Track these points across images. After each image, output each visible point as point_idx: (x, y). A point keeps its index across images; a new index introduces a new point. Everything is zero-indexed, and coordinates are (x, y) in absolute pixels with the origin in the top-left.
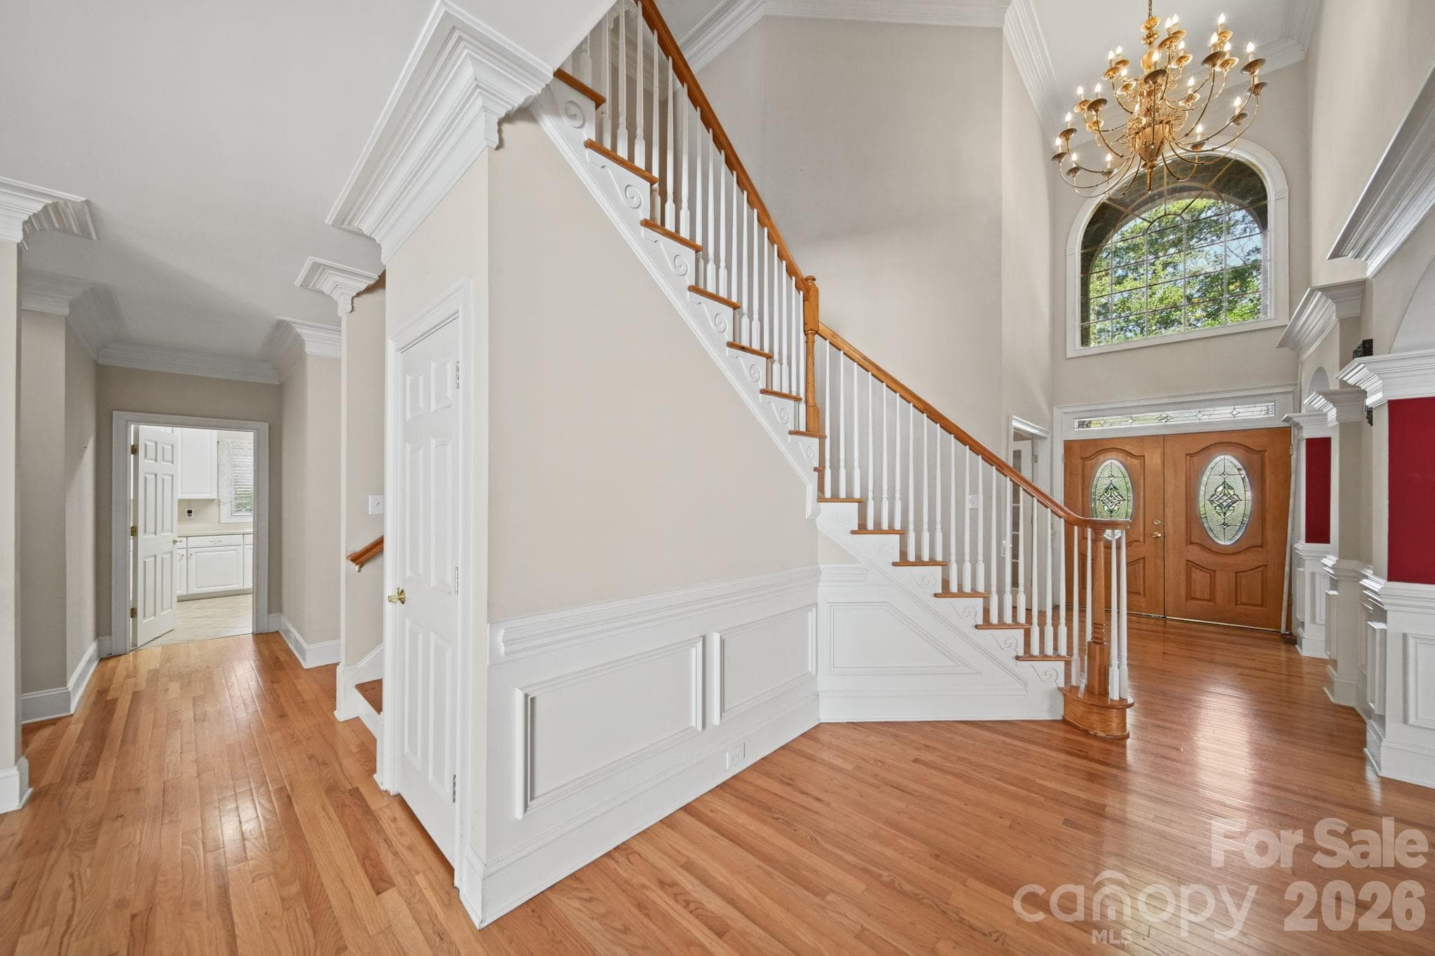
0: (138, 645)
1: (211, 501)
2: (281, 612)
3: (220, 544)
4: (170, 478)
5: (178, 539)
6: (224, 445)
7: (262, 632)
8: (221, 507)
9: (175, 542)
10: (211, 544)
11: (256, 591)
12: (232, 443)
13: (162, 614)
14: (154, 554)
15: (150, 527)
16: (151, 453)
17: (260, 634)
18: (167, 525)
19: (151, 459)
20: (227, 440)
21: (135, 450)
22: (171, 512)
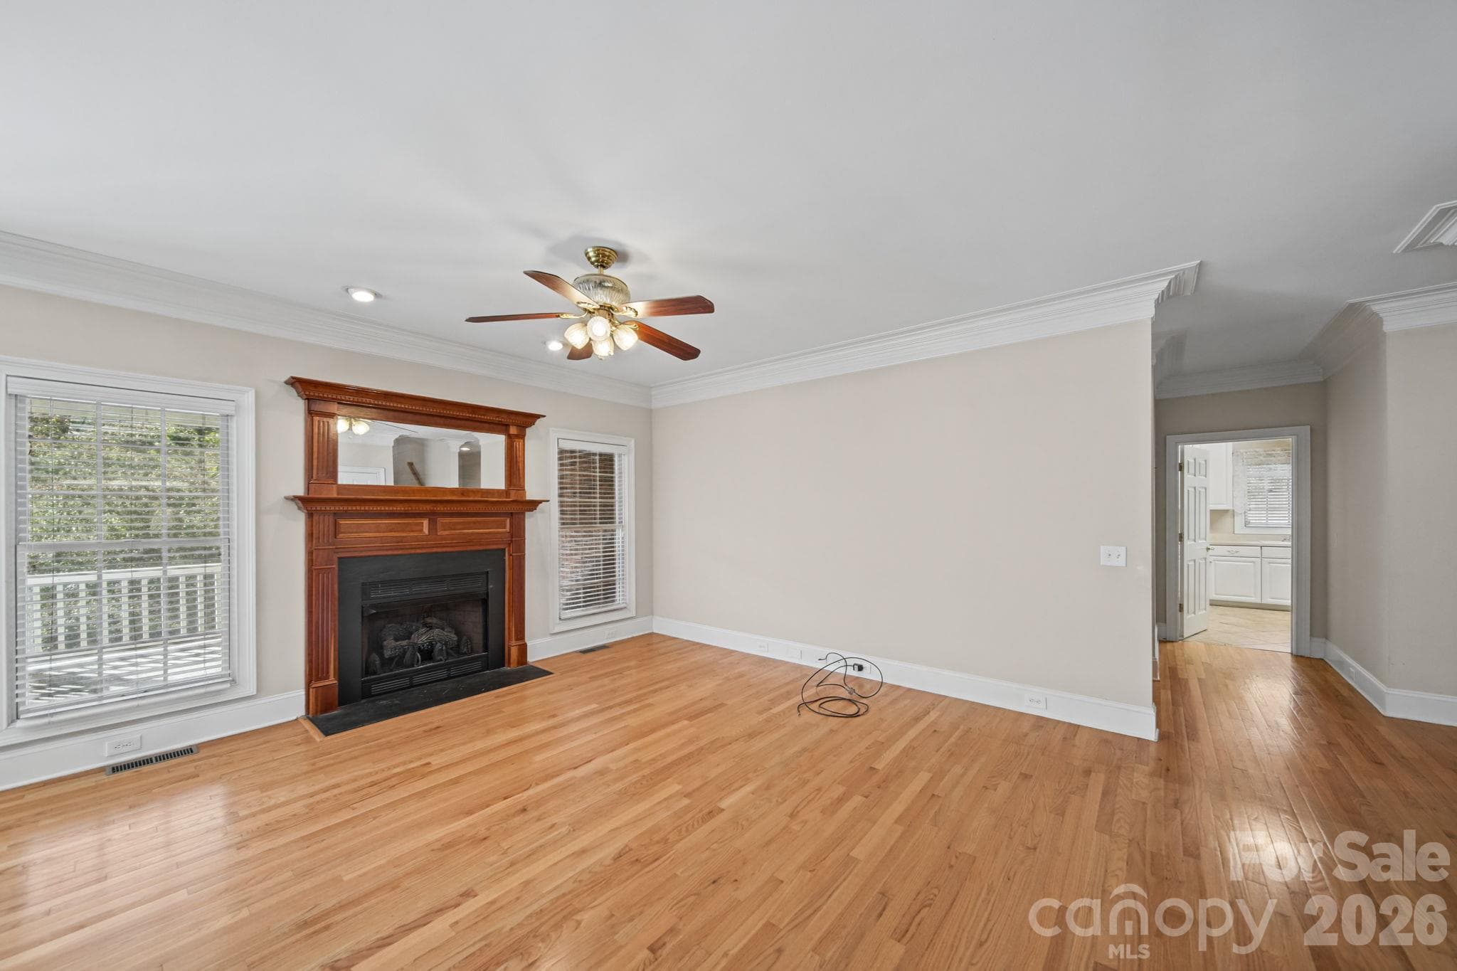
0: (1185, 636)
1: (1227, 511)
2: (1327, 638)
3: (1236, 555)
4: (1204, 490)
5: (1211, 547)
6: (1238, 456)
7: (1303, 655)
8: (1235, 517)
9: (1208, 549)
10: (1227, 554)
11: (1296, 609)
12: (1246, 453)
13: (1200, 613)
14: (1193, 558)
15: (1192, 536)
16: (1192, 470)
17: (1301, 656)
18: (1203, 536)
19: (1192, 474)
20: (1242, 451)
21: (1181, 468)
22: (1205, 520)
